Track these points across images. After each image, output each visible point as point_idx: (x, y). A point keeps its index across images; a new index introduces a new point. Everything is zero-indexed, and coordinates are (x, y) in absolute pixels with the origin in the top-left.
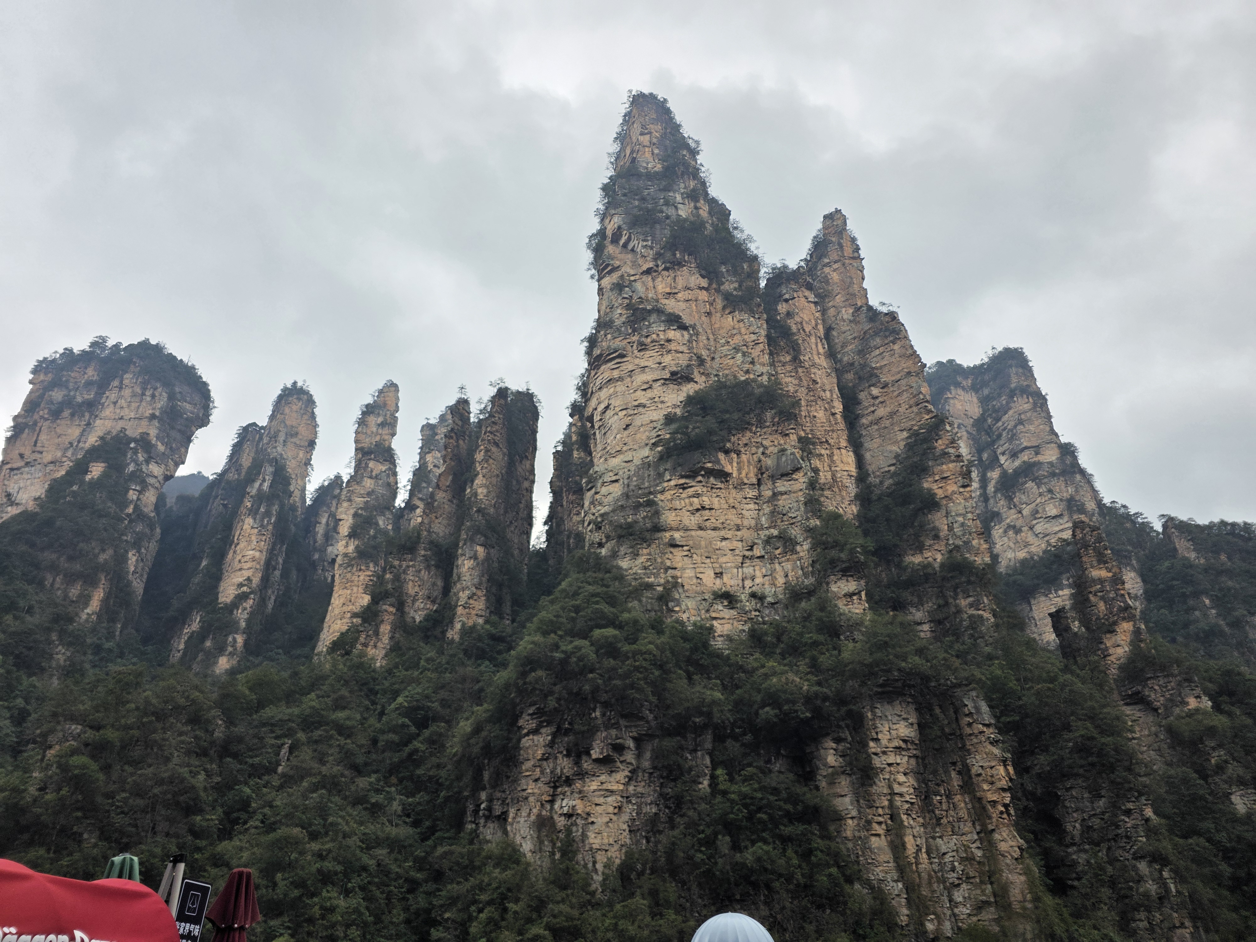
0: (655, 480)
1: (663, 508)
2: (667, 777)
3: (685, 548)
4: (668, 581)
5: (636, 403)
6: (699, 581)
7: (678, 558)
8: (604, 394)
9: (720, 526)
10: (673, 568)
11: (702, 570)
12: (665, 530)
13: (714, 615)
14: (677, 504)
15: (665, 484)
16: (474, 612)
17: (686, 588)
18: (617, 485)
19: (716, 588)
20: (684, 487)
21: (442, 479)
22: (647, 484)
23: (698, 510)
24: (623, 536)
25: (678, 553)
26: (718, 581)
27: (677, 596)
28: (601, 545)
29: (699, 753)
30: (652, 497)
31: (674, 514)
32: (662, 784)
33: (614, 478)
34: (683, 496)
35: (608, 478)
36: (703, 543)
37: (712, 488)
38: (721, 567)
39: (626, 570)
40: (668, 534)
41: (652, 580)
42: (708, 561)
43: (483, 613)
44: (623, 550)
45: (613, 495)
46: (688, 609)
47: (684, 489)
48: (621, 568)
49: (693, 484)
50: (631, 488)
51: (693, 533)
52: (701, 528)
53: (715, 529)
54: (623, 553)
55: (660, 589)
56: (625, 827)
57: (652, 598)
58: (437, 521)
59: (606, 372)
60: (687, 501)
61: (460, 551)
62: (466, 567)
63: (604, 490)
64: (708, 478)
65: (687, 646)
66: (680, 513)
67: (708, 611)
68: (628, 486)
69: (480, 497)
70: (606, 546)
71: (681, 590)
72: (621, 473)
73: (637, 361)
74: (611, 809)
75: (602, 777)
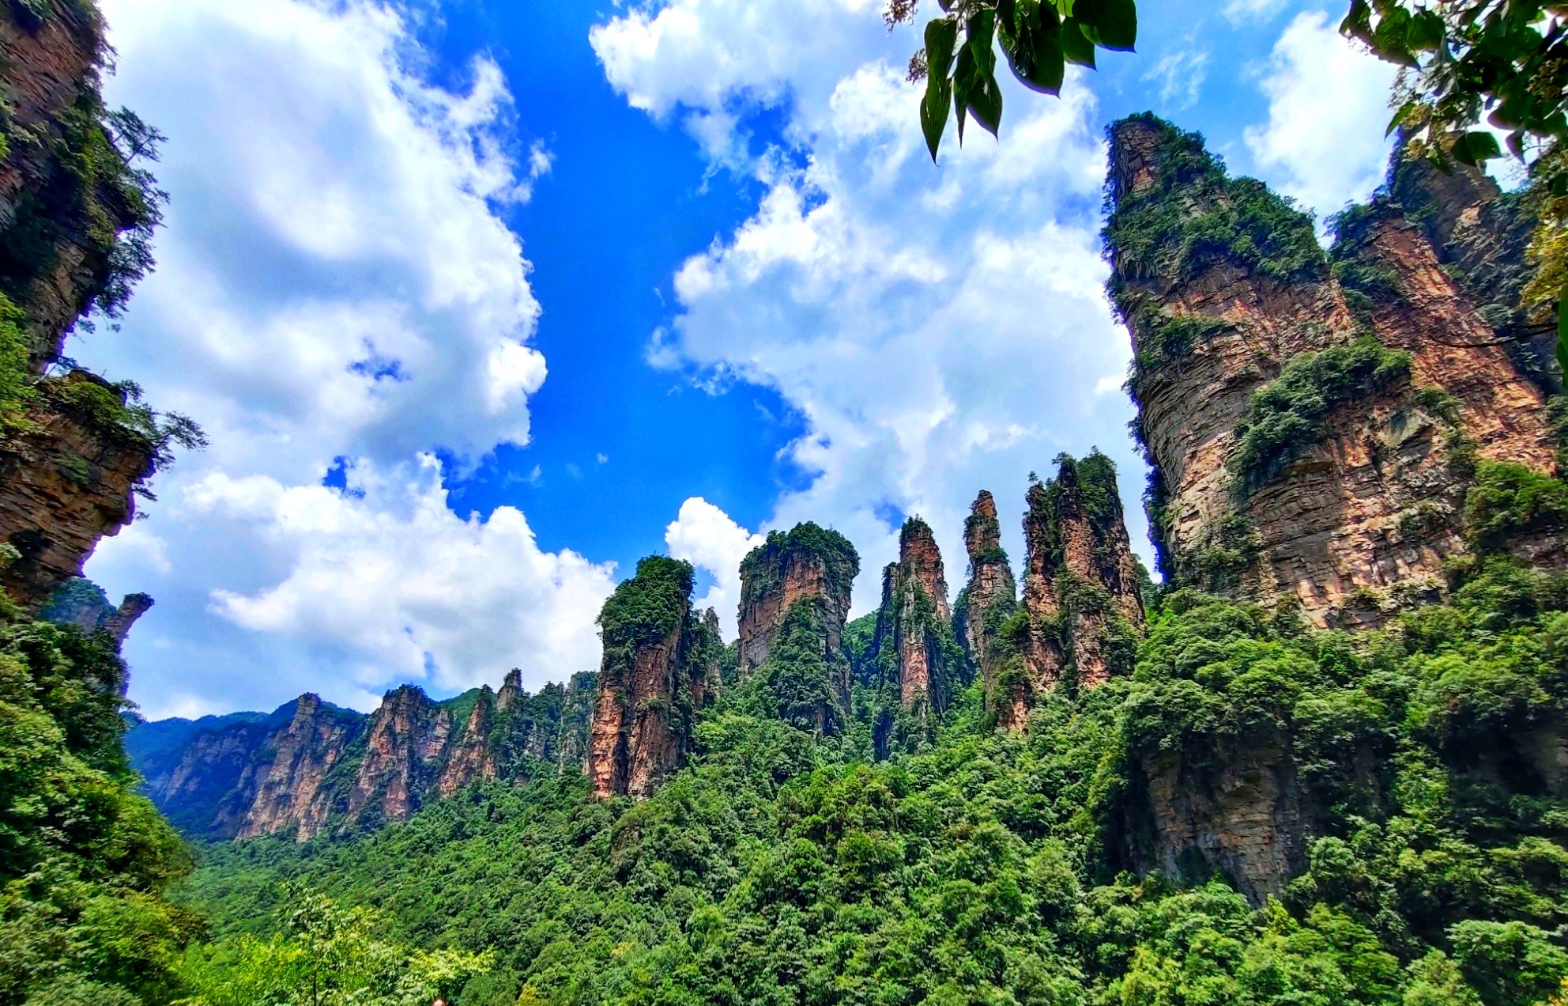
0: (1238, 498)
1: (1256, 525)
3: (1294, 559)
4: (1281, 599)
5: (1197, 427)
6: (1321, 590)
7: (1288, 572)
8: (1160, 430)
9: (1334, 523)
10: (1283, 585)
11: (1321, 576)
13: (1349, 622)
14: (1272, 516)
15: (1253, 498)
17: (1305, 600)
18: (1197, 518)
19: (1345, 593)
20: (1275, 496)
23: (1299, 514)
25: (1287, 566)
26: (1346, 585)
30: (1239, 517)
31: (1271, 526)
33: (1192, 512)
34: (1277, 505)
35: (1185, 514)
36: (1316, 546)
37: (1311, 486)
38: (1346, 568)
40: (1270, 549)
42: (1327, 564)
45: (1196, 530)
46: (1314, 622)
49: (1286, 488)
50: (1214, 515)
51: (1300, 541)
52: (1308, 533)
59: (1155, 409)
60: (1283, 509)
63: (1184, 527)
64: (1303, 476)
66: (1279, 524)
67: (1340, 619)
68: (1210, 515)
71: (1298, 605)
72: (1198, 504)
73: (1185, 384)
74: (1259, 840)
75: (1243, 810)
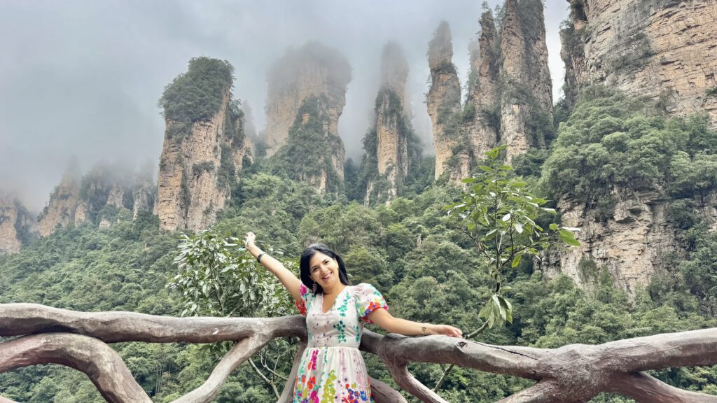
0: (642, 18)
1: (652, 37)
2: (680, 227)
3: (675, 63)
4: (664, 92)
6: (692, 85)
7: (671, 72)
9: (707, 37)
10: (666, 81)
11: (693, 76)
12: (656, 54)
13: (709, 107)
14: (664, 30)
15: (652, 18)
16: (519, 147)
17: (680, 93)
18: (609, 31)
19: (708, 87)
21: (482, 68)
22: (635, 23)
23: (684, 30)
24: (620, 68)
25: (669, 68)
26: (710, 82)
27: (673, 101)
28: (602, 79)
29: (706, 208)
30: (640, 32)
31: (662, 39)
32: (675, 232)
33: (606, 27)
34: (669, 22)
35: (601, 28)
36: (692, 55)
37: (695, 9)
38: (712, 69)
39: (626, 91)
40: (659, 57)
41: (649, 93)
42: (699, 67)
43: (525, 147)
44: (621, 78)
45: (607, 40)
46: (684, 108)
47: (669, 17)
48: (622, 91)
49: (677, 10)
50: (622, 29)
51: (682, 50)
52: (689, 44)
53: (702, 41)
54: (621, 80)
55: (657, 98)
56: (649, 262)
57: (651, 107)
58: (484, 97)
60: (673, 26)
61: (502, 112)
62: (508, 120)
63: (599, 39)
65: (687, 133)
66: (668, 37)
67: (703, 106)
68: (619, 29)
69: (509, 72)
70: (607, 79)
71: (676, 96)
72: (611, 21)
74: (636, 252)
75: (626, 233)
